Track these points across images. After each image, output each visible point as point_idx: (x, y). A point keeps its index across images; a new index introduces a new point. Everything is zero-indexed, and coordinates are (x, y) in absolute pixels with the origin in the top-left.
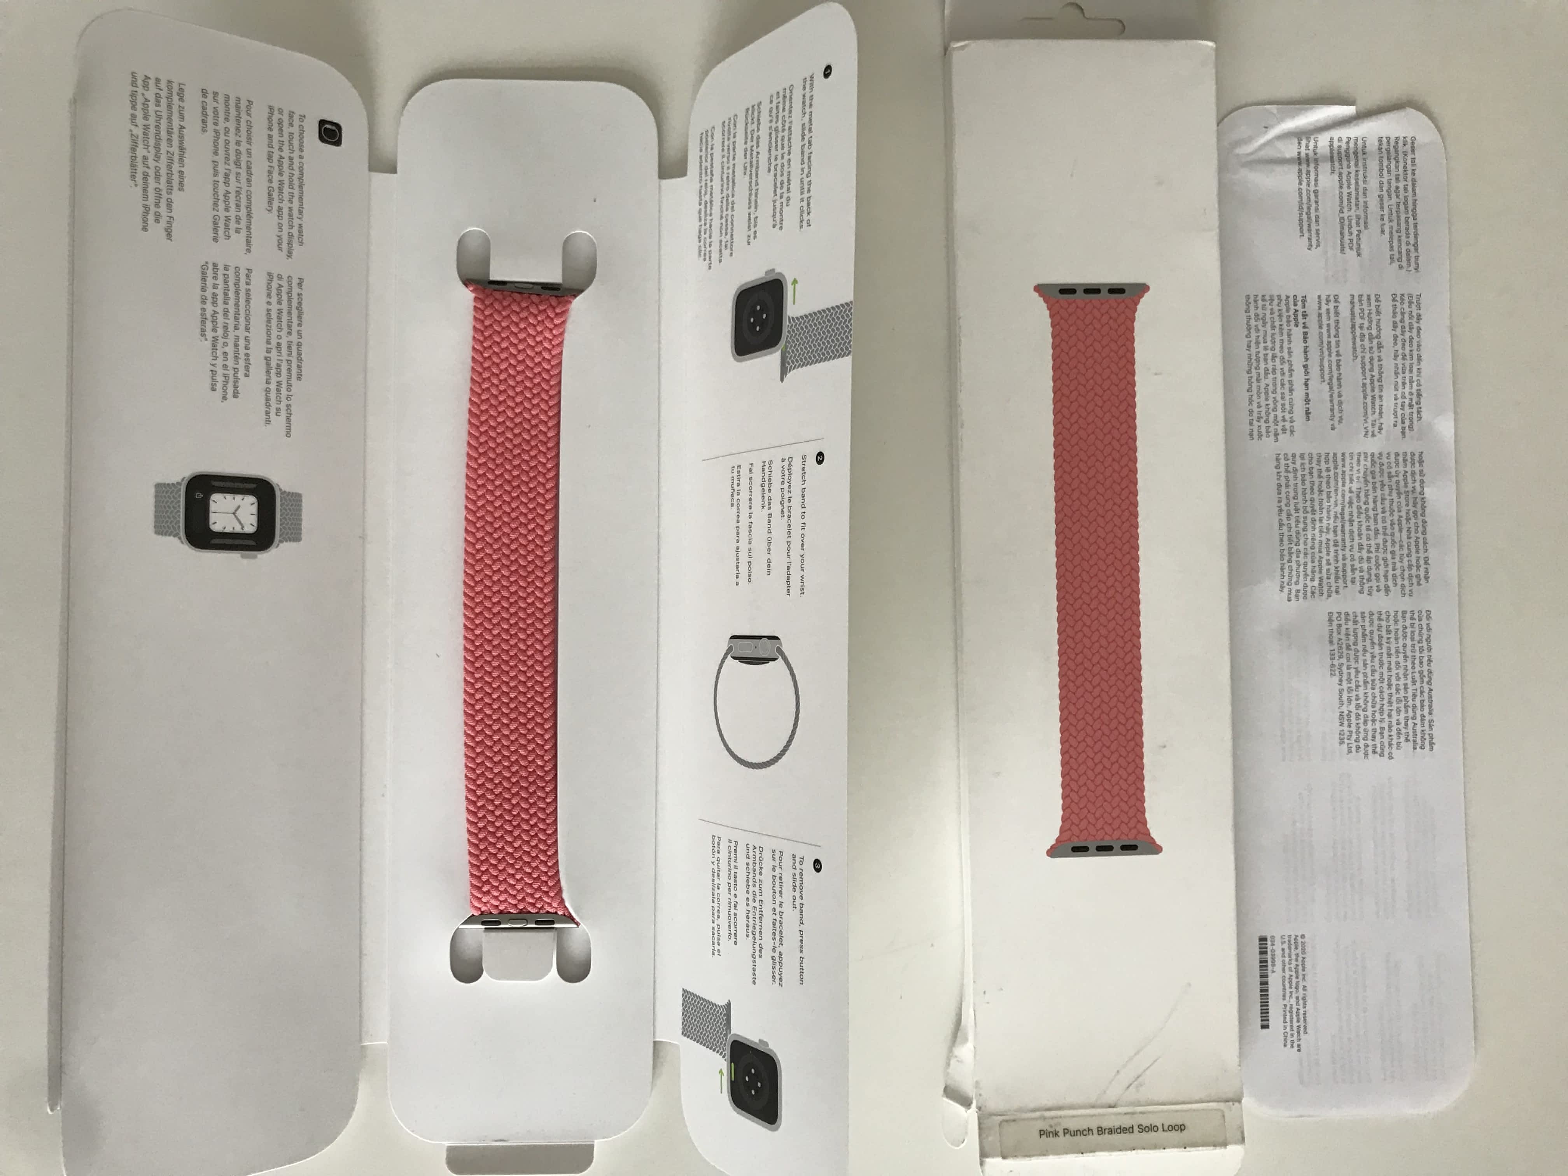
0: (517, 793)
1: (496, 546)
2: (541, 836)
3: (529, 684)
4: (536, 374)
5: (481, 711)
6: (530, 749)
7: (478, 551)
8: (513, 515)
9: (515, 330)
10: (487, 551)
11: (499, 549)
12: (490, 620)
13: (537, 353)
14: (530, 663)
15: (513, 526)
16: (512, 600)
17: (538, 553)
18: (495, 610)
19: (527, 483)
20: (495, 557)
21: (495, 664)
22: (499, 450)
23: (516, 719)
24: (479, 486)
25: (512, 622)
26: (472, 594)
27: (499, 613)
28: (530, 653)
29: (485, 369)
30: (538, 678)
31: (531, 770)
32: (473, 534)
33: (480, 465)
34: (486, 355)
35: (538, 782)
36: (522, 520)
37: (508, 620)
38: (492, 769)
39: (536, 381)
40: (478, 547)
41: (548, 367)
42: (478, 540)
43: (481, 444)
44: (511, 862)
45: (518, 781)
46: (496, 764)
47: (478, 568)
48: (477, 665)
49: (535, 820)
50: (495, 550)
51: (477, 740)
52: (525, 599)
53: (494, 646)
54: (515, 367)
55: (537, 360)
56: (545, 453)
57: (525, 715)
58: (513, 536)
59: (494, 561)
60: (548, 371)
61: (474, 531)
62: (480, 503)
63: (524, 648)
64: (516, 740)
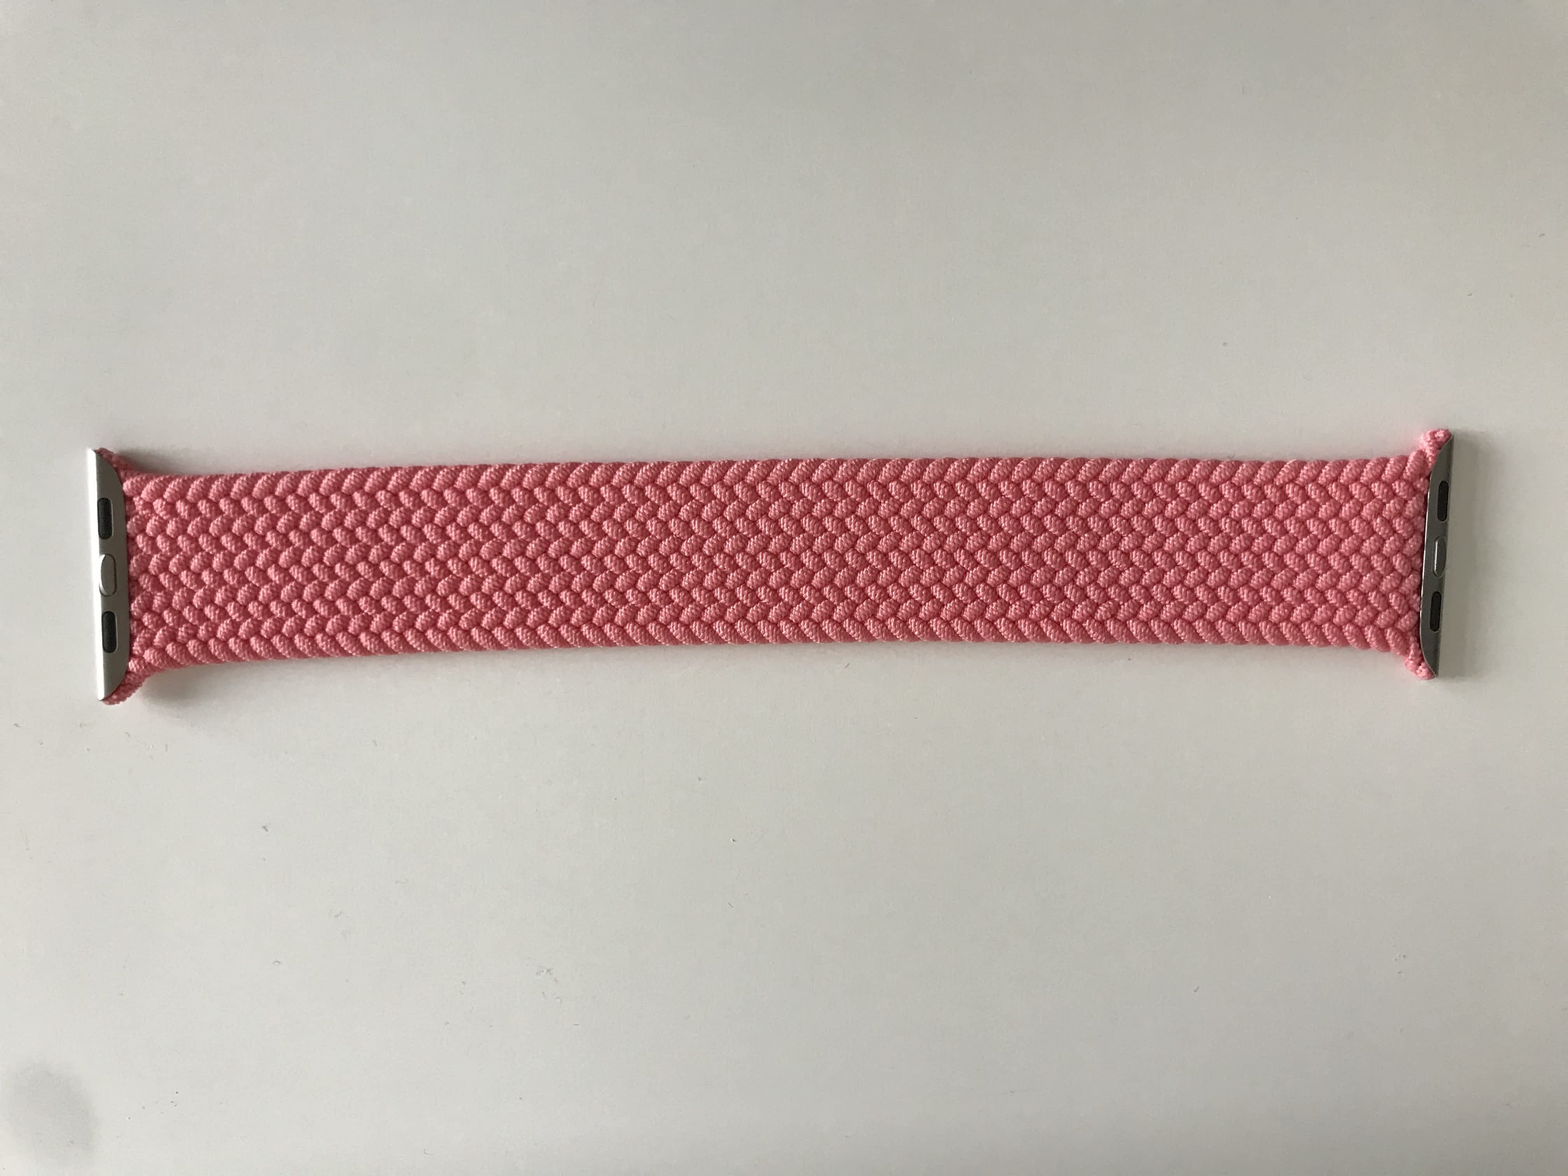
0: (378, 574)
1: (894, 522)
2: (290, 623)
3: (608, 596)
4: (1257, 592)
5: (553, 498)
6: (473, 598)
7: (884, 487)
8: (960, 557)
9: (1345, 547)
10: (884, 505)
11: (889, 530)
12: (742, 514)
13: (1301, 592)
14: (653, 595)
15: (938, 556)
16: (783, 556)
17: (883, 606)
18: (762, 524)
19: (1027, 581)
20: (872, 521)
21: (651, 526)
22: (1094, 524)
23: (535, 569)
24: (1018, 485)
25: (739, 559)
26: (794, 477)
27: (758, 531)
28: (674, 594)
29: (1260, 488)
30: (621, 613)
31: (428, 600)
32: (919, 477)
33: (1062, 485)
34: (1289, 490)
35: (403, 616)
36: (951, 574)
37: (743, 550)
38: (431, 521)
39: (1244, 594)
40: (893, 487)
41: (1274, 616)
42: (906, 486)
43: (1106, 486)
44: (237, 562)
45: (405, 574)
46: (442, 532)
47: (849, 487)
48: (648, 490)
49: (323, 611)
50: (886, 520)
51: (492, 491)
52: (787, 583)
53: (688, 523)
54: (1270, 549)
55: (1287, 594)
56: (1091, 616)
57: (545, 587)
58: (915, 556)
59: (863, 520)
60: (1266, 617)
61: (926, 478)
62: (982, 488)
63: (684, 584)
64: (492, 571)
